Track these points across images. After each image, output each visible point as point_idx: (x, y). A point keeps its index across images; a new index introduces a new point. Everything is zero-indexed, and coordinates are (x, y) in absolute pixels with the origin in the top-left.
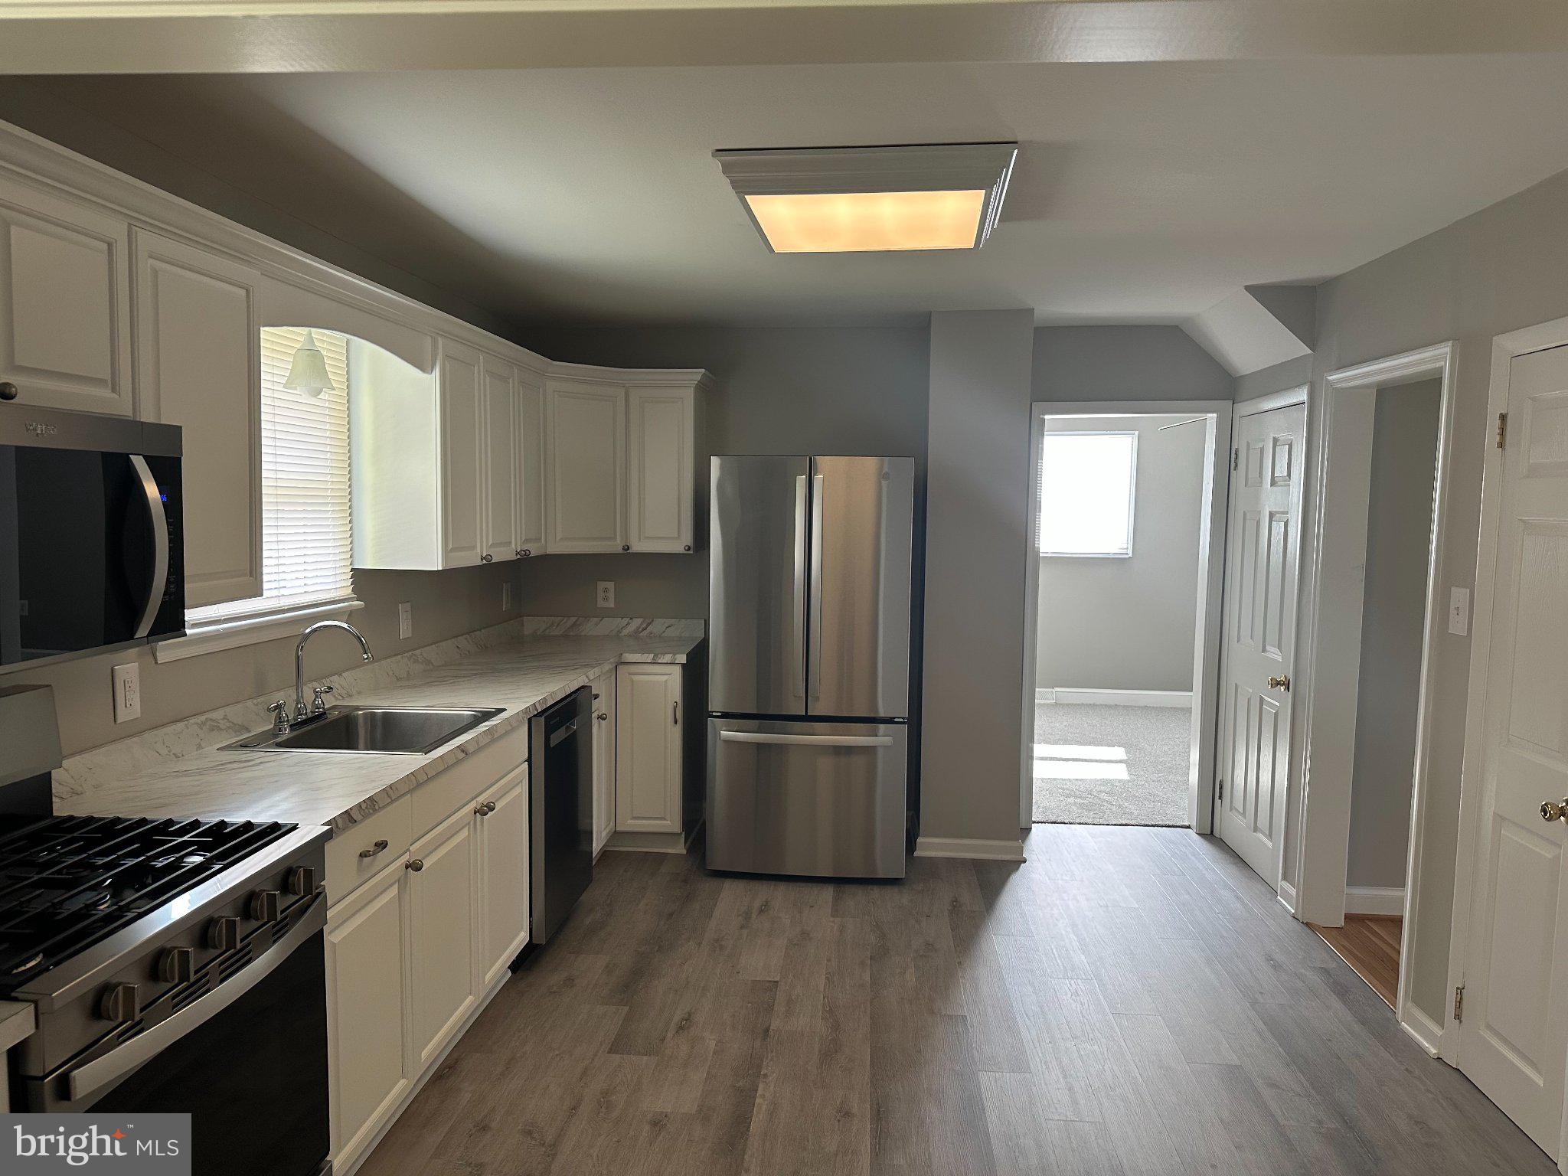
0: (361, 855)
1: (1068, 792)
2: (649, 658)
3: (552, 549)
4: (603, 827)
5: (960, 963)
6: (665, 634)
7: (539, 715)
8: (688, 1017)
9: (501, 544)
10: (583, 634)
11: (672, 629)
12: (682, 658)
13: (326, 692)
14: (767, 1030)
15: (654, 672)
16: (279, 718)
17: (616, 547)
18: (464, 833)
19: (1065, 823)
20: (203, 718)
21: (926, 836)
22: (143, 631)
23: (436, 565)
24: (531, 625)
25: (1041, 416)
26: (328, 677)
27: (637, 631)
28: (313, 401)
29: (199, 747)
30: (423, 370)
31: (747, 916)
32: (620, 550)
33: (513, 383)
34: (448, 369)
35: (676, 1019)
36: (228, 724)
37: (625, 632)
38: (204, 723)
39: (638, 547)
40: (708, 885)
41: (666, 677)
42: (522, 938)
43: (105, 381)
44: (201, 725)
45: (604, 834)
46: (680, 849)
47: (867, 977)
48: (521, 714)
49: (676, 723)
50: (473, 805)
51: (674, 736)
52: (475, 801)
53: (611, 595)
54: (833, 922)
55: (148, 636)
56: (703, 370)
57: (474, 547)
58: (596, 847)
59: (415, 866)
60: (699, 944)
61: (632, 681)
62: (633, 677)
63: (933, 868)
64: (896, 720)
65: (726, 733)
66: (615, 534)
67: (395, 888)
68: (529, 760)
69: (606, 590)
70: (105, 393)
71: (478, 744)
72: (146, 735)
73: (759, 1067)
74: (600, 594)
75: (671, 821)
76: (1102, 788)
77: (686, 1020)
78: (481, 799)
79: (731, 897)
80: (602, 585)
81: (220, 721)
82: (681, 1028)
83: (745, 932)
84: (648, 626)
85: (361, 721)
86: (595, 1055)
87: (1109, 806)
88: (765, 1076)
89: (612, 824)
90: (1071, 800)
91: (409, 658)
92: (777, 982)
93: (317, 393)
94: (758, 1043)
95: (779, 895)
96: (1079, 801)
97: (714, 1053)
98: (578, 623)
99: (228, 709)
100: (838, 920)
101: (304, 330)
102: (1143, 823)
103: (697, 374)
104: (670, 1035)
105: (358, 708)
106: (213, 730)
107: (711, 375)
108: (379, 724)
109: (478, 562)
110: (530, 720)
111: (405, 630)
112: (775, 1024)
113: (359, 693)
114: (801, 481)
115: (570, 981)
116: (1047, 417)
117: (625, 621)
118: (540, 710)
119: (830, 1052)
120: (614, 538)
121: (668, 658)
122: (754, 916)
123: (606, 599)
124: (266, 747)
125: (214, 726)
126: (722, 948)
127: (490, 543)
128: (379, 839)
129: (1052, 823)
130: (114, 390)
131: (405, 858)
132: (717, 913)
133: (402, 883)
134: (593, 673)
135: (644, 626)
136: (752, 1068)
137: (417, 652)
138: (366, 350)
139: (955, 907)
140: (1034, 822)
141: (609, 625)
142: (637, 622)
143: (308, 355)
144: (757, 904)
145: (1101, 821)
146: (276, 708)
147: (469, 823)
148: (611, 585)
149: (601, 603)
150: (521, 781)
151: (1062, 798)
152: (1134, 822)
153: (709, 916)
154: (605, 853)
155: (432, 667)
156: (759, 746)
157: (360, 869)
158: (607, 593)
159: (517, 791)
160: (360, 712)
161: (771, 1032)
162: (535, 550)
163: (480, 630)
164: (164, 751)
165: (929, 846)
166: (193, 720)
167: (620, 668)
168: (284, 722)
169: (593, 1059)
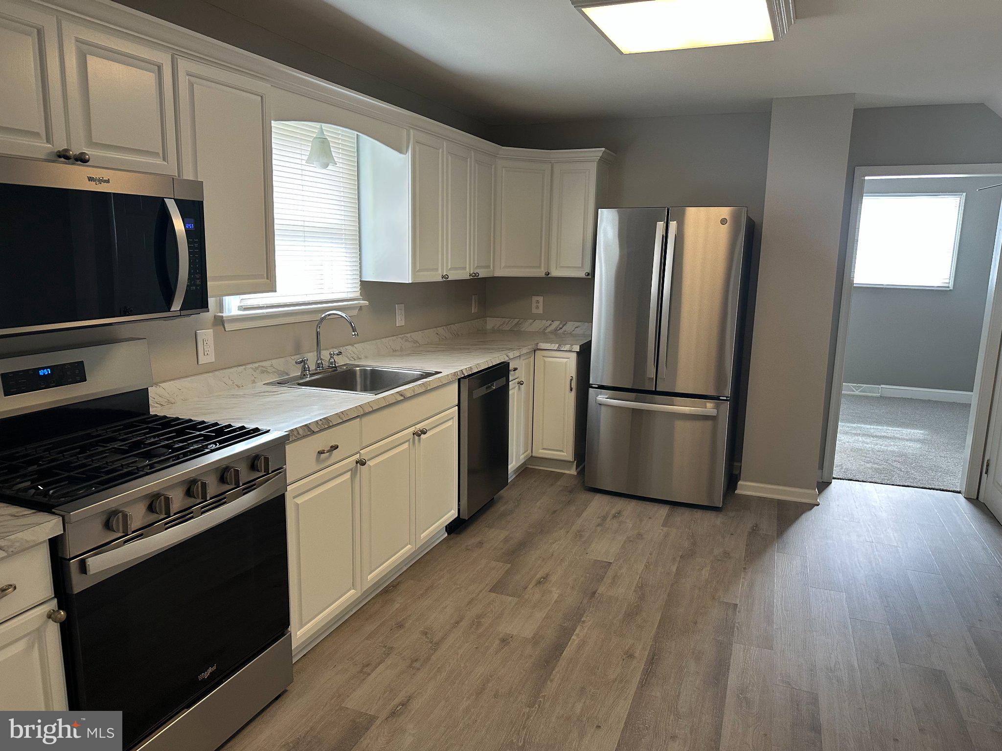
0: (319, 452)
1: (869, 459)
2: (555, 346)
3: (499, 273)
4: (521, 453)
5: (745, 568)
6: (573, 332)
7: (465, 377)
8: (546, 577)
9: (459, 268)
10: (522, 330)
11: (579, 328)
12: (577, 348)
13: (338, 355)
14: (594, 593)
15: (558, 356)
16: (304, 369)
17: (540, 273)
18: (406, 446)
19: (859, 481)
20: (257, 365)
21: (745, 480)
22: (176, 306)
23: (408, 280)
24: (491, 323)
25: (862, 178)
26: (344, 346)
27: (556, 330)
28: (324, 171)
29: (254, 382)
30: (400, 151)
31: (604, 518)
32: (543, 275)
33: (471, 162)
34: (417, 150)
35: (538, 576)
36: (274, 370)
37: (549, 330)
38: (257, 368)
39: (555, 273)
40: (585, 496)
41: (567, 360)
42: (453, 514)
43: (158, 153)
44: (255, 370)
45: (522, 457)
46: (573, 471)
47: (674, 569)
48: (450, 376)
49: (571, 390)
50: (412, 429)
51: (570, 399)
52: (414, 427)
53: (541, 305)
54: (662, 530)
55: (180, 310)
56: (603, 149)
57: (437, 270)
58: (513, 464)
59: (362, 463)
60: (567, 532)
61: (545, 361)
62: (547, 359)
63: (747, 503)
64: (721, 398)
65: (603, 397)
66: (540, 264)
67: (349, 474)
68: (459, 405)
69: (538, 302)
70: (159, 161)
71: (414, 392)
72: (217, 373)
73: (582, 616)
74: (534, 305)
75: (567, 454)
76: (897, 459)
77: (544, 578)
78: (419, 426)
79: (598, 505)
80: (535, 299)
81: (268, 368)
82: (539, 582)
83: (599, 529)
84: (563, 326)
85: (358, 373)
86: (481, 591)
87: (898, 472)
88: (584, 622)
89: (529, 451)
90: (869, 465)
91: (402, 339)
92: (611, 563)
93: (326, 166)
94: (585, 601)
95: (629, 508)
96: (876, 466)
97: (555, 602)
98: (520, 322)
99: (274, 361)
100: (665, 529)
101: (317, 125)
102: (922, 486)
103: (599, 152)
104: (531, 586)
105: (358, 366)
106: (264, 373)
107: (612, 153)
108: (369, 376)
109: (440, 279)
110: (459, 380)
111: (400, 321)
112: (601, 590)
113: (366, 357)
114: (660, 225)
115: (480, 544)
116: (866, 178)
117: (549, 322)
118: (466, 374)
119: (633, 613)
120: (540, 267)
121: (567, 347)
122: (609, 519)
123: (537, 307)
124: (293, 384)
125: (265, 370)
126: (581, 536)
127: (450, 267)
128: (333, 444)
129: (849, 480)
130: (164, 159)
131: (357, 456)
132: (585, 514)
133: (354, 472)
134: (511, 355)
135: (561, 326)
136: (575, 617)
137: (408, 335)
138: (368, 142)
139: (755, 530)
140: (834, 478)
141: (538, 325)
142: (557, 323)
143: (319, 142)
144: (613, 512)
145: (888, 482)
146: (301, 362)
147: (409, 441)
148: (541, 299)
149: (534, 311)
150: (453, 418)
151: (863, 463)
152: (915, 485)
153: (579, 515)
154: (525, 470)
155: (418, 345)
156: (634, 411)
157: (318, 460)
158: (538, 304)
159: (450, 423)
160: (358, 368)
161: (597, 595)
162: (483, 273)
163: (454, 324)
164: (231, 383)
165: (746, 488)
166: (249, 366)
167: (537, 352)
168: (306, 371)
169: (479, 594)
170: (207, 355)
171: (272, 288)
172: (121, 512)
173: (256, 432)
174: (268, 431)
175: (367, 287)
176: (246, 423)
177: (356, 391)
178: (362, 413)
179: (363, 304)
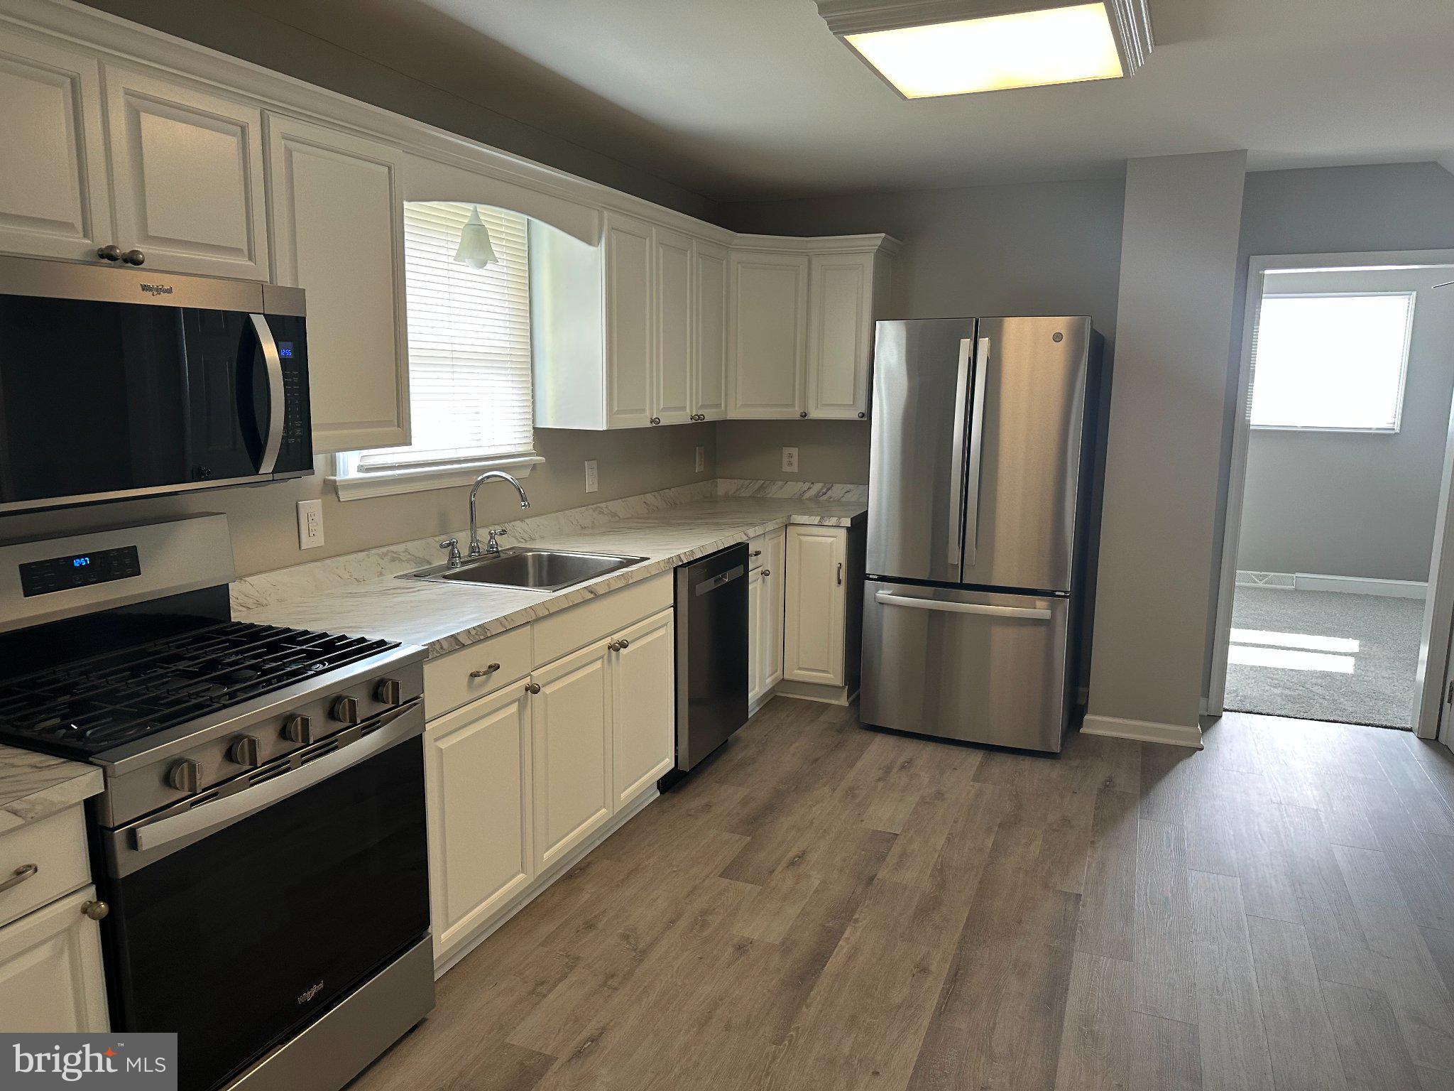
0: (471, 675)
1: (1277, 682)
2: (816, 520)
3: (735, 414)
4: (767, 675)
5: (1092, 842)
6: (843, 499)
7: (683, 566)
8: (802, 855)
9: (675, 409)
10: (768, 496)
11: (849, 495)
12: (847, 522)
13: (501, 534)
14: (872, 878)
15: (821, 533)
16: (452, 555)
17: (794, 414)
18: (598, 665)
19: (1262, 714)
20: (384, 550)
21: (1096, 714)
22: (267, 466)
23: (602, 426)
24: (724, 486)
25: (1260, 272)
26: (510, 522)
27: (818, 496)
28: (480, 272)
29: (381, 574)
30: (590, 243)
31: (888, 770)
32: (797, 417)
33: (692, 257)
34: (614, 242)
35: (791, 854)
36: (409, 556)
37: (807, 496)
38: (385, 554)
39: (816, 414)
40: (860, 737)
41: (832, 539)
42: (667, 764)
43: (241, 251)
44: (383, 556)
45: (768, 680)
46: (843, 701)
47: (989, 843)
48: (662, 564)
49: (839, 582)
50: (608, 641)
51: (838, 595)
52: (610, 638)
53: (795, 460)
54: (973, 786)
55: (273, 473)
56: (883, 235)
57: (644, 410)
58: (756, 690)
59: (533, 689)
60: (834, 790)
61: (800, 541)
62: (802, 538)
63: (1097, 746)
64: (1057, 593)
65: (885, 593)
66: (794, 401)
67: (514, 708)
68: (675, 606)
69: (790, 456)
70: (243, 261)
71: (610, 588)
72: (328, 561)
73: (853, 911)
74: (785, 460)
75: (835, 675)
76: (1319, 681)
77: (799, 857)
78: (617, 637)
79: (879, 749)
80: (786, 451)
81: (402, 554)
82: (792, 863)
83: (880, 785)
84: (828, 489)
85: (530, 562)
86: (707, 876)
87: (1321, 701)
88: (857, 921)
89: (779, 672)
90: (1278, 691)
91: (594, 510)
92: (897, 835)
93: (482, 264)
94: (859, 891)
95: (925, 754)
96: (1287, 692)
97: (815, 892)
98: (765, 485)
99: (409, 544)
100: (977, 785)
101: (470, 206)
102: (1355, 721)
103: (876, 239)
104: (780, 868)
105: (530, 550)
106: (395, 561)
107: (893, 239)
108: (545, 564)
109: (648, 425)
110: (675, 569)
111: (591, 485)
112: (883, 874)
113: (542, 537)
114: (966, 344)
115: (708, 807)
116: (1267, 272)
117: (807, 485)
118: (685, 561)
119: (928, 908)
120: (793, 405)
121: (833, 521)
122: (895, 770)
123: (790, 464)
124: (435, 578)
125: (396, 557)
126: (854, 796)
127: (662, 407)
128: (492, 662)
129: (1247, 713)
130: (250, 259)
131: (527, 681)
132: (859, 764)
133: (522, 703)
134: (752, 532)
135: (824, 490)
136: (845, 913)
137: (603, 505)
138: (544, 231)
139: (1107, 787)
140: (1226, 710)
141: (793, 488)
142: (817, 487)
143: (473, 230)
144: (902, 760)
145: (1305, 715)
146: (448, 545)
147: (602, 657)
148: (795, 451)
149: (786, 468)
150: (666, 624)
151: (1268, 688)
152: (1344, 719)
153: (852, 765)
154: (773, 700)
155: (617, 519)
156: (933, 613)
157: (470, 686)
158: (791, 458)
159: (661, 632)
160: (530, 554)
161: (875, 881)
162: (710, 416)
163: (670, 489)
164: (346, 576)
165: (1096, 724)
166: (373, 551)
167: (790, 529)
168: (456, 557)
169: (704, 880)
170: (314, 536)
171: (406, 440)
172: (186, 761)
173: (381, 646)
174: (398, 645)
175: (543, 437)
176: (368, 633)
177: (527, 586)
178: (534, 618)
179: (538, 460)
